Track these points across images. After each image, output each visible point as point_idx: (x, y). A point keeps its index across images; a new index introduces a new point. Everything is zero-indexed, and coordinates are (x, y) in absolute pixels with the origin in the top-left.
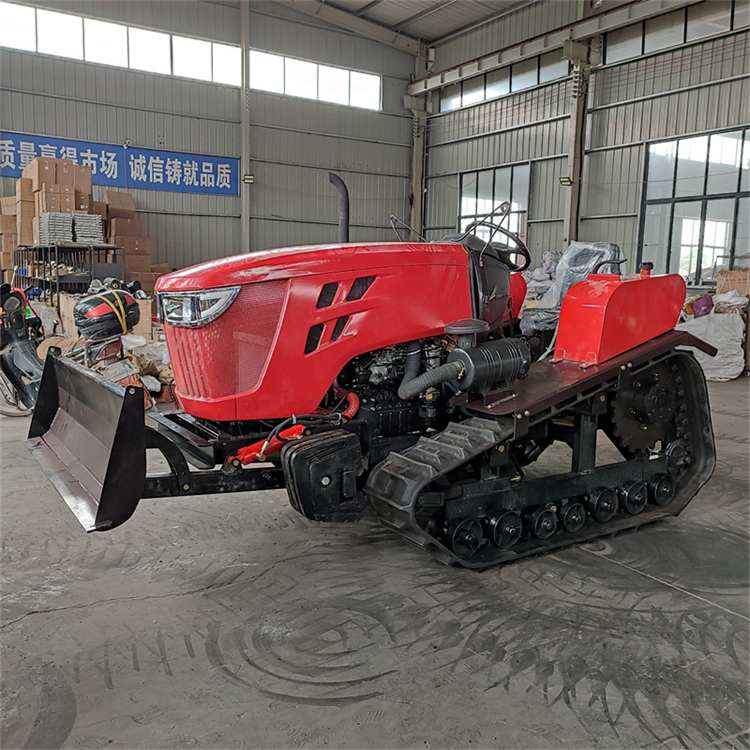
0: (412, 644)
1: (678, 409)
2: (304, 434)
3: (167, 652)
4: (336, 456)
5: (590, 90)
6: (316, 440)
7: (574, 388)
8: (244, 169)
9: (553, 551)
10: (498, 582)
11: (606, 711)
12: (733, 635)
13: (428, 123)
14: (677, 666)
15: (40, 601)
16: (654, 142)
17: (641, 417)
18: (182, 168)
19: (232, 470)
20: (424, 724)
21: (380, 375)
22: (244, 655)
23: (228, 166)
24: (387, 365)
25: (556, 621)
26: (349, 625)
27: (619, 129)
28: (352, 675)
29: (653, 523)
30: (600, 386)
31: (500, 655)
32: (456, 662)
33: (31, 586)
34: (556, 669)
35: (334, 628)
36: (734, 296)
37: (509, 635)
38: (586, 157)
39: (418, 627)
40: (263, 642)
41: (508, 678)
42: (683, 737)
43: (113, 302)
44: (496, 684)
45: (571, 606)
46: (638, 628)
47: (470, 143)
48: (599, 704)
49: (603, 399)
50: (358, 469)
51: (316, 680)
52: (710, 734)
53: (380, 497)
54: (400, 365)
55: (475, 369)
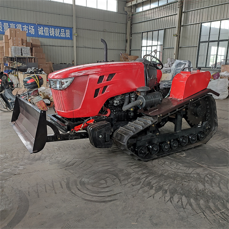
0: (126, 184)
1: (207, 112)
2: (94, 122)
3: (55, 187)
4: (104, 129)
5: (184, 5)
6: (98, 124)
7: (176, 107)
8: (74, 31)
9: (168, 155)
10: (152, 165)
11: (182, 205)
12: (220, 181)
13: (132, 16)
14: (203, 191)
15: (17, 171)
16: (203, 23)
17: (196, 114)
18: (55, 31)
19: (73, 133)
20: (129, 208)
21: (117, 103)
22: (77, 188)
23: (69, 30)
24: (119, 100)
25: (168, 177)
26: (108, 178)
27: (193, 18)
28: (109, 194)
29: (198, 146)
30: (183, 106)
31: (152, 188)
32: (139, 189)
33: (14, 166)
34: (168, 192)
35: (103, 179)
36: (226, 73)
37: (154, 181)
38: (182, 27)
39: (128, 179)
40: (83, 184)
41: (154, 194)
42: (204, 213)
43: (35, 78)
44: (150, 196)
45: (173, 172)
46: (193, 179)
47: (145, 22)
48: (180, 202)
49: (184, 110)
50: (110, 133)
51: (98, 195)
52: (212, 211)
53: (117, 140)
54: (123, 100)
55: (146, 102)
